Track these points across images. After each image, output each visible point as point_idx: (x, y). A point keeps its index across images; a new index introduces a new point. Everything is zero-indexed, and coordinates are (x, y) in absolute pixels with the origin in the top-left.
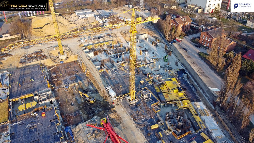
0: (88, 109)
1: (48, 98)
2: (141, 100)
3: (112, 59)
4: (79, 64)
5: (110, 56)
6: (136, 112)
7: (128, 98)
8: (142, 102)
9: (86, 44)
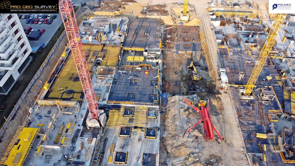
0: (190, 84)
1: (156, 58)
2: (258, 99)
3: (241, 36)
4: (199, 31)
5: (240, 31)
6: (245, 111)
7: (241, 91)
8: (259, 102)
9: (215, 9)
